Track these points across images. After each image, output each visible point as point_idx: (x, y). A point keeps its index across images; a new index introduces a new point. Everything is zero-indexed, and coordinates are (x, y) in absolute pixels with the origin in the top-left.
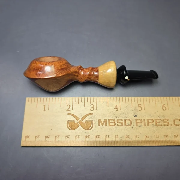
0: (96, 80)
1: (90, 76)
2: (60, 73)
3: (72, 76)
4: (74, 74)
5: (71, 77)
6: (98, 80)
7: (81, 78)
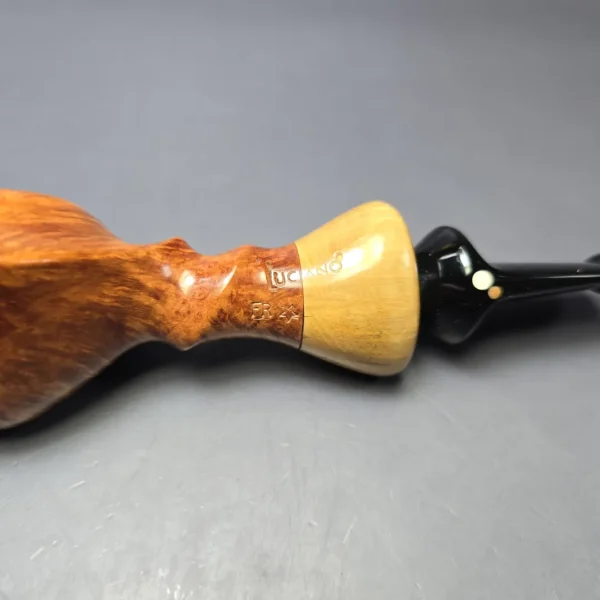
0: (289, 315)
1: (245, 291)
2: (24, 246)
3: (120, 291)
4: (135, 272)
5: (108, 295)
6: (300, 312)
7: (184, 309)
